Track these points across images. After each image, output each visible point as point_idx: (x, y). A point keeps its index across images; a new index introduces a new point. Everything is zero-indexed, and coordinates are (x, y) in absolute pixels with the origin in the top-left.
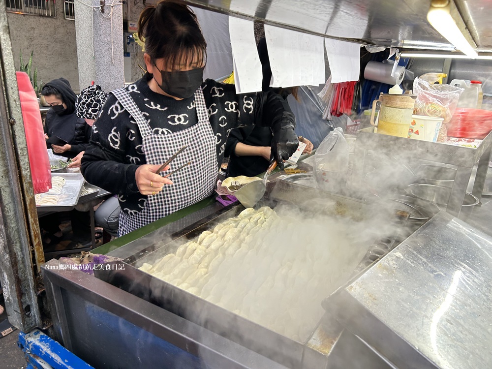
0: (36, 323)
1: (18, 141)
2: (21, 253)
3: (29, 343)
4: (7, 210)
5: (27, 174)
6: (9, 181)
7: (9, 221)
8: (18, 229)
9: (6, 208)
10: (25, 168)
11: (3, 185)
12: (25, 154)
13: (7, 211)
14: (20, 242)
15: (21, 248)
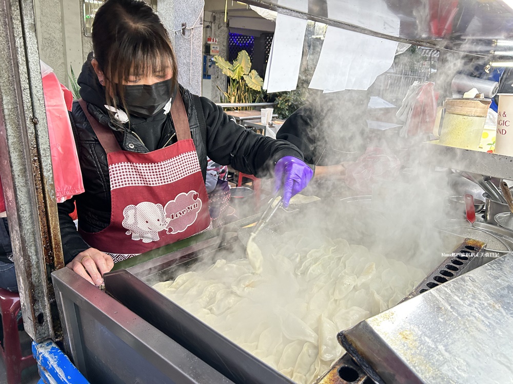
0: (49, 333)
1: (41, 141)
2: (36, 257)
3: (39, 354)
4: (22, 210)
5: (49, 176)
6: (26, 181)
7: (23, 222)
8: (34, 231)
9: (21, 209)
10: (47, 170)
11: (19, 185)
12: (47, 155)
13: (23, 212)
14: (35, 246)
15: (37, 252)
